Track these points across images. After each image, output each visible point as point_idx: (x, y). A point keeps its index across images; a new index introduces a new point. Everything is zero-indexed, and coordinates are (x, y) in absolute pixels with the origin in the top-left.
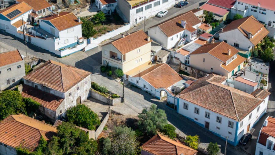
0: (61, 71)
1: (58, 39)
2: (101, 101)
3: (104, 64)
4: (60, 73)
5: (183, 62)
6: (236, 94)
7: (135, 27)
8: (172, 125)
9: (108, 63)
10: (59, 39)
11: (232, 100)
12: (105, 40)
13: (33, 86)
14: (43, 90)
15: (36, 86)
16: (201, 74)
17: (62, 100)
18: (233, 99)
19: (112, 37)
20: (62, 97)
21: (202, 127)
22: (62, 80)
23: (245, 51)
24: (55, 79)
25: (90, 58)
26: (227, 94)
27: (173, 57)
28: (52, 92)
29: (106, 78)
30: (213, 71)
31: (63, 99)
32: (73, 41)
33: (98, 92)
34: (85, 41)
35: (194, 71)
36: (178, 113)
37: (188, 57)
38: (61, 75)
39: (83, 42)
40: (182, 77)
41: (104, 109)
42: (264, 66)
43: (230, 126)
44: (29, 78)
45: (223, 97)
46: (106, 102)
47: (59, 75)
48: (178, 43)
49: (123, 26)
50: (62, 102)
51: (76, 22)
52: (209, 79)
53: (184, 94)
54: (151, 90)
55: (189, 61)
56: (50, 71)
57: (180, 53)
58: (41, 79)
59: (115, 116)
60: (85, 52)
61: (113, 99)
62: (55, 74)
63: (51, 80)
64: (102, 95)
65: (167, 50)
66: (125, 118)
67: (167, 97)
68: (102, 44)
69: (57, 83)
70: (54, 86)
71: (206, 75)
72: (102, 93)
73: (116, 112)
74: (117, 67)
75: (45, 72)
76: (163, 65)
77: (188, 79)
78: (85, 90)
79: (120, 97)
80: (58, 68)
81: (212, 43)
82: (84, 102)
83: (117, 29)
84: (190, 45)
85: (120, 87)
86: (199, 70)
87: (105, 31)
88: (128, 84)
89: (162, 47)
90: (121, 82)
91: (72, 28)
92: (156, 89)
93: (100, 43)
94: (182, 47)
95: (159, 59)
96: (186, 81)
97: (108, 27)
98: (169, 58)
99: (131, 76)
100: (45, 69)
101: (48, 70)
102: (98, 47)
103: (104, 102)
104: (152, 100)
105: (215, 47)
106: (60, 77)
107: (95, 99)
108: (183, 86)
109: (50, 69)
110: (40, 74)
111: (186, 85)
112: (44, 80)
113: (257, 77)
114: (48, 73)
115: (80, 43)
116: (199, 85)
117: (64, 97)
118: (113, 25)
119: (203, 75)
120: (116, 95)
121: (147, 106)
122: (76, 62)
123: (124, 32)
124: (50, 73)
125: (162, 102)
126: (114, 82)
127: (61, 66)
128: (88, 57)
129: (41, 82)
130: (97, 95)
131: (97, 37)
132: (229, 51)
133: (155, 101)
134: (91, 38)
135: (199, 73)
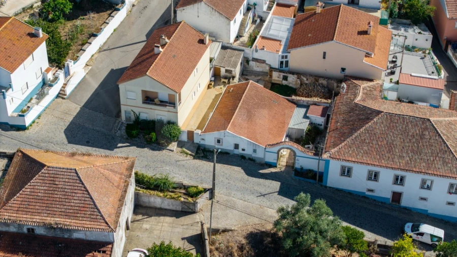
0: (81, 180)
1: (11, 90)
2: (166, 209)
3: (126, 118)
4: (80, 185)
5: (276, 65)
6: (441, 122)
7: (135, 8)
8: (352, 227)
9: (138, 114)
10: (13, 90)
11: (442, 138)
12: (92, 56)
13: (20, 231)
14: (51, 234)
15: (28, 229)
16: (322, 84)
17: (110, 246)
18: (442, 135)
19: (102, 44)
20: (107, 240)
21: (385, 203)
22: (94, 202)
23: (377, 12)
24: (75, 202)
25: (87, 110)
26: (426, 129)
27: (251, 59)
28: (76, 235)
29: (146, 149)
30: (347, 72)
31: (112, 243)
32: (36, 82)
33: (156, 192)
34: (61, 74)
35: (305, 79)
36: (326, 187)
37: (286, 54)
38: (87, 191)
39: (56, 79)
40: (293, 102)
41: (185, 227)
42: (420, 33)
43: (451, 191)
44: (7, 217)
45: (422, 136)
46: (179, 208)
47: (81, 192)
48: (243, 25)
49: (116, 14)
50: (111, 252)
51: (33, 39)
52: (355, 95)
53: (338, 147)
54: (255, 151)
55: (287, 62)
56: (54, 186)
57: (265, 50)
58: (39, 211)
59: (219, 237)
60: (68, 98)
61: (198, 201)
62: (69, 191)
63: (65, 207)
64: (168, 197)
65: (233, 47)
66: (240, 235)
67: (295, 159)
68: (90, 68)
69: (84, 212)
70: (81, 222)
71: (343, 87)
72: (166, 194)
73: (221, 230)
74: (162, 119)
75: (42, 191)
76: (249, 86)
77: (307, 103)
78: (131, 199)
79: (208, 190)
80: (69, 174)
81: (317, 12)
82: (132, 224)
83: (108, 23)
84: (271, 25)
85: (186, 163)
86: (317, 77)
87: (84, 34)
88: (196, 150)
89: (221, 43)
90: (180, 149)
91: (31, 56)
92: (265, 149)
93: (85, 67)
94: (260, 34)
95: (227, 71)
96: (305, 109)
97: (84, 23)
98: (242, 64)
99: (199, 132)
100: (38, 184)
101: (47, 185)
102: (87, 77)
103: (173, 211)
104: (263, 174)
105: (338, 23)
106: (85, 195)
107: (151, 208)
108: (307, 122)
109: (51, 182)
110: (32, 200)
111: (312, 118)
112: (49, 212)
113: (424, 63)
114: (50, 192)
115: (53, 81)
116: (351, 117)
117: (112, 241)
118: (92, 15)
119: (326, 86)
120: (196, 187)
121: (263, 191)
122: (63, 130)
123: (119, 26)
124: (56, 192)
125: (283, 169)
126: (167, 153)
127: (77, 169)
128: (81, 108)
129: (43, 218)
130: (155, 200)
131: (78, 57)
132: (370, 26)
133: (269, 172)
134: (69, 63)
135: (317, 83)
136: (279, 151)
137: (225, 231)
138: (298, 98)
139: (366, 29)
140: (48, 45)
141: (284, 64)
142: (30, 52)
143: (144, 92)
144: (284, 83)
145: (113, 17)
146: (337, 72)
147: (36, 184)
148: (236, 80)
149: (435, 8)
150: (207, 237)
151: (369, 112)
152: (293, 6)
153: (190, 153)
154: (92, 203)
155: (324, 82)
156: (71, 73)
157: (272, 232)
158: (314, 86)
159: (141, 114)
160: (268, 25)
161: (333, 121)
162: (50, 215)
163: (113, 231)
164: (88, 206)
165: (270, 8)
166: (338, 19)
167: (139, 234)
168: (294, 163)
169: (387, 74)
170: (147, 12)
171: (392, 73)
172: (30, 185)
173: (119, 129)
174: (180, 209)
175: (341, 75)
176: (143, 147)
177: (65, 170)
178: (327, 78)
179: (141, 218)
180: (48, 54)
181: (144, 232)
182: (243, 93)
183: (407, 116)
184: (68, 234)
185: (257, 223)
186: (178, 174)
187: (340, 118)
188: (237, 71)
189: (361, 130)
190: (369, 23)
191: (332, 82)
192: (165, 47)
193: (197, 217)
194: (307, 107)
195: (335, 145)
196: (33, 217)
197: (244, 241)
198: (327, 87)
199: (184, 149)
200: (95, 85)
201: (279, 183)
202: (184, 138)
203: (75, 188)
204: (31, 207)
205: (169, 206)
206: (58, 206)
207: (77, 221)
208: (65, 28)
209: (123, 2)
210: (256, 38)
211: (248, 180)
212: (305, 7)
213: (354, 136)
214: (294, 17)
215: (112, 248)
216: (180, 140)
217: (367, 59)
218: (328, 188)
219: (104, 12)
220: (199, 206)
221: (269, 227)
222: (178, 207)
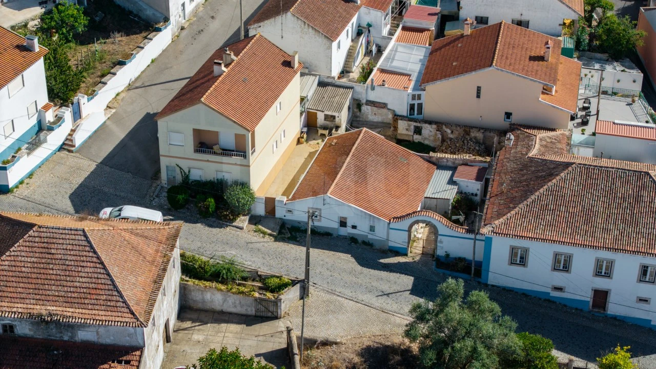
0: (91, 247)
2: (230, 313)
3: (168, 179)
4: (91, 254)
5: (403, 110)
7: (184, 33)
9: (187, 171)
12: (118, 95)
14: (40, 335)
15: (4, 326)
16: (475, 138)
17: (138, 353)
19: (133, 79)
20: (134, 344)
21: (581, 310)
22: (112, 280)
24: (80, 281)
25: (107, 169)
26: (644, 187)
27: (364, 101)
28: (83, 335)
29: (199, 225)
30: (514, 119)
31: (141, 348)
33: (214, 284)
34: (67, 113)
35: (449, 131)
36: (487, 285)
37: (417, 93)
38: (102, 263)
39: (59, 119)
40: (430, 161)
41: (260, 338)
42: (622, 71)
45: (638, 199)
46: (251, 311)
47: (92, 265)
48: (350, 56)
49: (155, 36)
50: (139, 362)
51: (24, 53)
52: (529, 148)
53: (505, 217)
54: (372, 229)
55: (420, 106)
56: (47, 256)
57: (386, 86)
58: (23, 296)
59: (315, 353)
60: (77, 152)
61: (282, 297)
62: (73, 263)
63: (66, 289)
64: (234, 290)
65: (336, 84)
66: (350, 351)
67: (436, 241)
68: (114, 111)
69: (95, 297)
70: (90, 312)
71: (509, 139)
72: (230, 287)
73: (319, 341)
74: (226, 178)
75: (29, 265)
76: (362, 135)
77: (454, 163)
78: (173, 291)
79: (297, 283)
80: (73, 237)
81: (465, 34)
82: (176, 334)
83: (142, 48)
84: (395, 55)
85: (263, 246)
86: (467, 128)
87: (105, 62)
88: (278, 228)
89: (318, 77)
90: (253, 227)
91: (19, 78)
92: (389, 224)
93: (106, 110)
94: (378, 66)
95: (327, 117)
96: (451, 172)
97: (106, 48)
98: (351, 110)
99: (285, 199)
100: (23, 254)
101: (37, 255)
102: (108, 123)
103: (242, 315)
104: (385, 264)
105: (499, 44)
106: (99, 270)
107: (206, 311)
108: (455, 189)
109: (44, 250)
110: (12, 279)
111: (461, 183)
112: (38, 297)
113: (633, 111)
114: (42, 266)
115: (54, 123)
116: (523, 175)
117: (142, 344)
118: (118, 37)
119: (481, 141)
120: (279, 277)
121: (386, 288)
122: (68, 195)
123: (160, 55)
124: (51, 266)
125: (417, 258)
126: (233, 232)
127: (86, 229)
128: (97, 165)
129: (29, 306)
130: (213, 297)
131: (94, 91)
132: (548, 48)
133: (396, 262)
134: (80, 98)
135: (467, 137)
136: (411, 226)
137: (326, 343)
138: (439, 155)
139: (542, 54)
140: (48, 68)
141: (415, 110)
142: (18, 71)
143: (197, 133)
144: (417, 138)
145: (151, 39)
146: (498, 120)
147: (19, 253)
148: (342, 131)
149: (644, 33)
150: (296, 350)
151: (552, 166)
152: (428, 30)
153: (269, 231)
154: (109, 282)
155: (480, 135)
156: (84, 114)
157: (402, 347)
158: (463, 142)
159: (192, 171)
160: (389, 54)
161: (495, 184)
162: (41, 302)
163: (142, 325)
164: (103, 287)
165: (391, 33)
166: (498, 38)
167: (187, 348)
168: (435, 249)
169: (575, 125)
170: (204, 38)
171: (585, 123)
172: (10, 256)
173: (157, 196)
174: (253, 313)
175: (505, 124)
176: (195, 222)
177: (67, 232)
178: (483, 129)
179: (189, 326)
180: (47, 82)
181: (193, 345)
182: (353, 145)
183: (613, 168)
184: (70, 334)
185: (377, 334)
186: (250, 261)
187: (507, 179)
188: (343, 117)
189: (541, 190)
190: (547, 43)
191: (492, 134)
192: (231, 66)
193: (281, 325)
194: (454, 169)
195: (500, 215)
196: (12, 305)
197: (357, 360)
198: (484, 143)
199: (260, 227)
200: (120, 134)
201: (412, 278)
202: (260, 210)
203: (82, 259)
204: (9, 290)
205: (235, 307)
206: (53, 287)
207: (84, 311)
208: (76, 55)
209: (166, 20)
210: (371, 71)
211: (362, 273)
212: (446, 33)
213: (530, 200)
214: (430, 45)
215: (140, 356)
216: (253, 212)
217: (545, 96)
218: (490, 287)
219: (137, 34)
220: (284, 307)
221: (398, 338)
222: (249, 309)
